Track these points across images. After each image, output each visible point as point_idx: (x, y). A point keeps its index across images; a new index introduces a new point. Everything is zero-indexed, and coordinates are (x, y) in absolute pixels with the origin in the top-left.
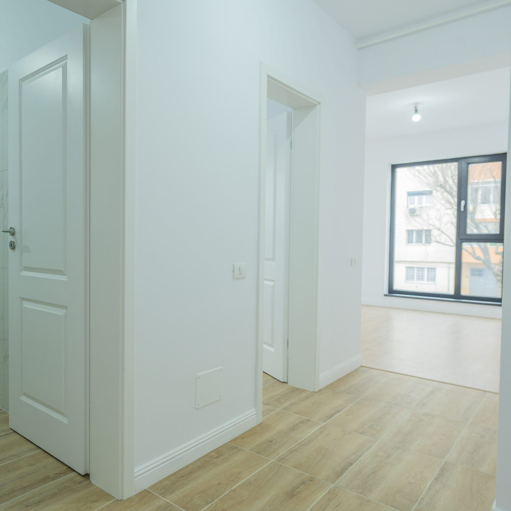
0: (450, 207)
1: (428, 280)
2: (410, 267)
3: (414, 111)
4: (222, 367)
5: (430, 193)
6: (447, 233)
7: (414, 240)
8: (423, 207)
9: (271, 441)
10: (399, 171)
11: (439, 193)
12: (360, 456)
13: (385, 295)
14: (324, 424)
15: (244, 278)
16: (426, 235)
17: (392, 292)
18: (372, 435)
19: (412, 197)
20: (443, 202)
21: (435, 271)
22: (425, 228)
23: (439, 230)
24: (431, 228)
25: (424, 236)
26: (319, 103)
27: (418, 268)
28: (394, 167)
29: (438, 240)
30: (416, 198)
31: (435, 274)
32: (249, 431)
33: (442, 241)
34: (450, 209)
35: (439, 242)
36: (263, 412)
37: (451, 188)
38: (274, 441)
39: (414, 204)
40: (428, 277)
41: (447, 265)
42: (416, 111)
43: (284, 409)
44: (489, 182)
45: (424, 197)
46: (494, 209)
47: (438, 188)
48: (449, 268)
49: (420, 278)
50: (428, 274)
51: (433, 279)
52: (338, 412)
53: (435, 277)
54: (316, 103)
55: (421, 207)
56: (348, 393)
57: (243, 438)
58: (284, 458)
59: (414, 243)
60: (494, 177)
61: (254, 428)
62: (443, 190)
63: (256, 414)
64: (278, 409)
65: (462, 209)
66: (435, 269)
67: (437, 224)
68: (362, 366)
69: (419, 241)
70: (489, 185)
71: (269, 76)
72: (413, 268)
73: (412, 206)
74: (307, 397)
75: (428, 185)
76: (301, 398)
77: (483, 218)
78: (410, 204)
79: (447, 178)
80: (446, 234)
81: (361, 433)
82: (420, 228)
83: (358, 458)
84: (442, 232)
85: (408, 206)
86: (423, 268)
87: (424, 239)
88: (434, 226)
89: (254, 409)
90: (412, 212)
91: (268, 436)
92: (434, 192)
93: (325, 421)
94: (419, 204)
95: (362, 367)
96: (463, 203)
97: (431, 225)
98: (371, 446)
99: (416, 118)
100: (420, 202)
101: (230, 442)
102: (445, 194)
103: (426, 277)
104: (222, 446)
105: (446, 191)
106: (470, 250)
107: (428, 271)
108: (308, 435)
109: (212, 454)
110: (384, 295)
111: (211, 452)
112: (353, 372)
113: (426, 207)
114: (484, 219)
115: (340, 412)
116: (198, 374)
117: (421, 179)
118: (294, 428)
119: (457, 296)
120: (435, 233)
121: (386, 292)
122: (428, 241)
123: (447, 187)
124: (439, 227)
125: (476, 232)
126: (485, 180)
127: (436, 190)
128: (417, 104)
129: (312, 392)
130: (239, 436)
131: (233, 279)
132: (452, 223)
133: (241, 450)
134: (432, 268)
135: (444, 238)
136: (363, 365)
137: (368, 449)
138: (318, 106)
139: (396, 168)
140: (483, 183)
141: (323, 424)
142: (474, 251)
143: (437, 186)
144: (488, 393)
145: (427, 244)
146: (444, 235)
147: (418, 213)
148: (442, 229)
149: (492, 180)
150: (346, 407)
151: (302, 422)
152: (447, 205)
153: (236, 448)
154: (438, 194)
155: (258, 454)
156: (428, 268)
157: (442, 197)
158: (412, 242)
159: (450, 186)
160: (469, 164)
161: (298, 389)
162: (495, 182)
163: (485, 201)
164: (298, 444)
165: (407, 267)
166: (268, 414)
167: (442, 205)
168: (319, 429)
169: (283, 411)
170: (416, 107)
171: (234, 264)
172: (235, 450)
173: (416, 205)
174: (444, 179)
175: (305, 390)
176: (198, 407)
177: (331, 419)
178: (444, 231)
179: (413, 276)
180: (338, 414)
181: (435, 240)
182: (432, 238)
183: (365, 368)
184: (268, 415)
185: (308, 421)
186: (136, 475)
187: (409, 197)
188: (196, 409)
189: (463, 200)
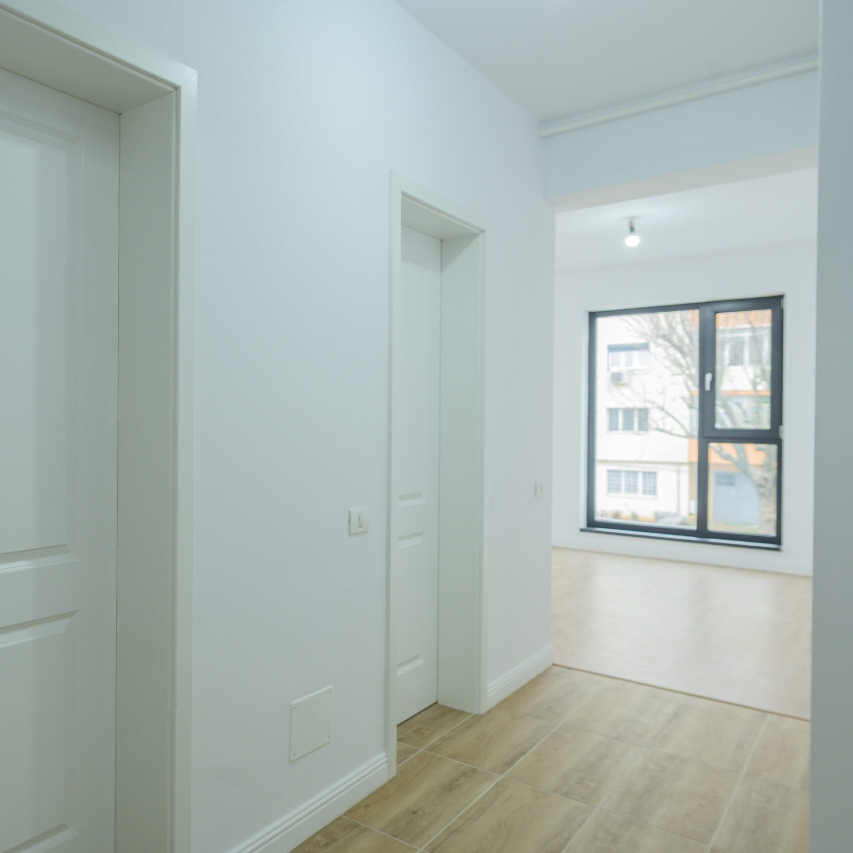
0: (679, 371)
1: (644, 492)
2: (613, 471)
3: (628, 230)
4: (331, 686)
5: (645, 347)
6: (675, 415)
7: (620, 426)
8: (633, 370)
9: (414, 813)
10: (601, 322)
11: (660, 349)
12: (568, 839)
13: (582, 530)
14: (503, 776)
15: (366, 532)
16: (640, 418)
17: (592, 524)
18: (583, 798)
19: (616, 354)
20: (667, 363)
21: (655, 478)
22: (640, 405)
23: (662, 409)
24: (649, 405)
25: (636, 420)
26: (483, 231)
27: (628, 472)
28: (593, 316)
29: (661, 427)
30: (623, 355)
31: (655, 483)
32: (376, 792)
33: (668, 428)
34: (678, 374)
35: (662, 431)
36: (398, 756)
37: (681, 340)
38: (420, 813)
39: (619, 364)
40: (644, 487)
41: (675, 468)
42: (632, 229)
43: (432, 749)
44: (742, 330)
45: (636, 354)
46: (752, 376)
47: (660, 341)
48: (679, 472)
49: (632, 489)
50: (644, 482)
51: (651, 490)
52: (523, 753)
53: (655, 487)
54: (478, 231)
55: (631, 371)
56: (536, 717)
57: (367, 806)
58: (440, 845)
59: (620, 432)
60: (750, 323)
61: (383, 787)
62: (668, 344)
63: (387, 762)
64: (421, 750)
65: (708, 387)
66: (655, 473)
67: (659, 400)
68: (554, 665)
69: (628, 426)
70: (742, 335)
71: (404, 194)
72: (619, 472)
73: (615, 369)
74: (468, 726)
75: (643, 334)
76: (458, 727)
77: (733, 388)
78: (613, 365)
79: (674, 324)
80: (673, 417)
81: (566, 795)
82: (630, 405)
83: (565, 844)
84: (667, 413)
85: (608, 369)
86: (635, 473)
87: (636, 425)
88: (653, 403)
89: (383, 754)
90: (617, 379)
91: (409, 801)
92: (652, 345)
93: (502, 772)
94: (627, 365)
95: (554, 667)
96: (708, 377)
97: (649, 401)
98: (584, 820)
99: (633, 241)
100: (629, 364)
101: (345, 814)
102: (672, 351)
103: (640, 488)
104: (333, 823)
105: (673, 345)
107: (644, 477)
108: (475, 800)
109: (318, 838)
110: (579, 530)
111: (316, 835)
112: (540, 676)
113: (638, 370)
115: (528, 754)
116: (295, 702)
117: (630, 325)
118: (450, 787)
120: (655, 415)
121: (583, 524)
122: (644, 426)
123: (675, 339)
124: (661, 404)
125: (729, 425)
126: (737, 326)
127: (655, 343)
128: (633, 218)
129: (475, 715)
130: (361, 802)
131: (350, 534)
132: (683, 398)
133: (366, 830)
134: (650, 473)
135: (670, 424)
136: (556, 662)
137: (580, 826)
138: (481, 236)
139: (596, 318)
140: (732, 331)
141: (500, 778)
143: (657, 336)
144: (769, 715)
145: (642, 432)
146: (669, 419)
147: (625, 379)
148: (666, 408)
149: (748, 326)
150: (535, 744)
151: (464, 774)
152: (674, 368)
153: (356, 826)
154: (658, 350)
155: (395, 837)
156: (645, 473)
157: (664, 355)
158: (617, 429)
159: (679, 337)
160: (716, 312)
161: (451, 710)
162: (753, 330)
163: (736, 360)
164: (461, 817)
165: (609, 471)
166: (406, 758)
167: (667, 368)
168: (493, 787)
169: (430, 753)
170: (631, 223)
171: (350, 511)
172: (356, 831)
173: (622, 368)
174: (670, 325)
175: (462, 712)
176: (293, 758)
177: (512, 768)
178: (670, 411)
179: (619, 485)
180: (522, 758)
181: (654, 426)
182: (650, 422)
183: (560, 669)
184: (406, 760)
185: (474, 771)
187: (611, 354)
188: (290, 762)
189: (708, 372)
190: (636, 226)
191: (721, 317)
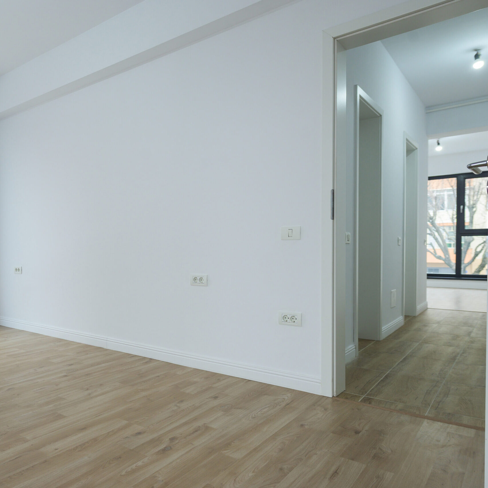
3: (437, 144)
42: (439, 144)
65: (461, 212)
77: (441, 222)
96: (462, 207)
99: (439, 149)
106: (432, 251)
114: (443, 223)
119: (458, 276)
138: (416, 150)
142: (435, 251)
160: (465, 178)
162: (453, 191)
170: (438, 141)
186: (383, 330)
188: (391, 308)
189: (461, 205)
190: (440, 142)
191: (467, 181)
